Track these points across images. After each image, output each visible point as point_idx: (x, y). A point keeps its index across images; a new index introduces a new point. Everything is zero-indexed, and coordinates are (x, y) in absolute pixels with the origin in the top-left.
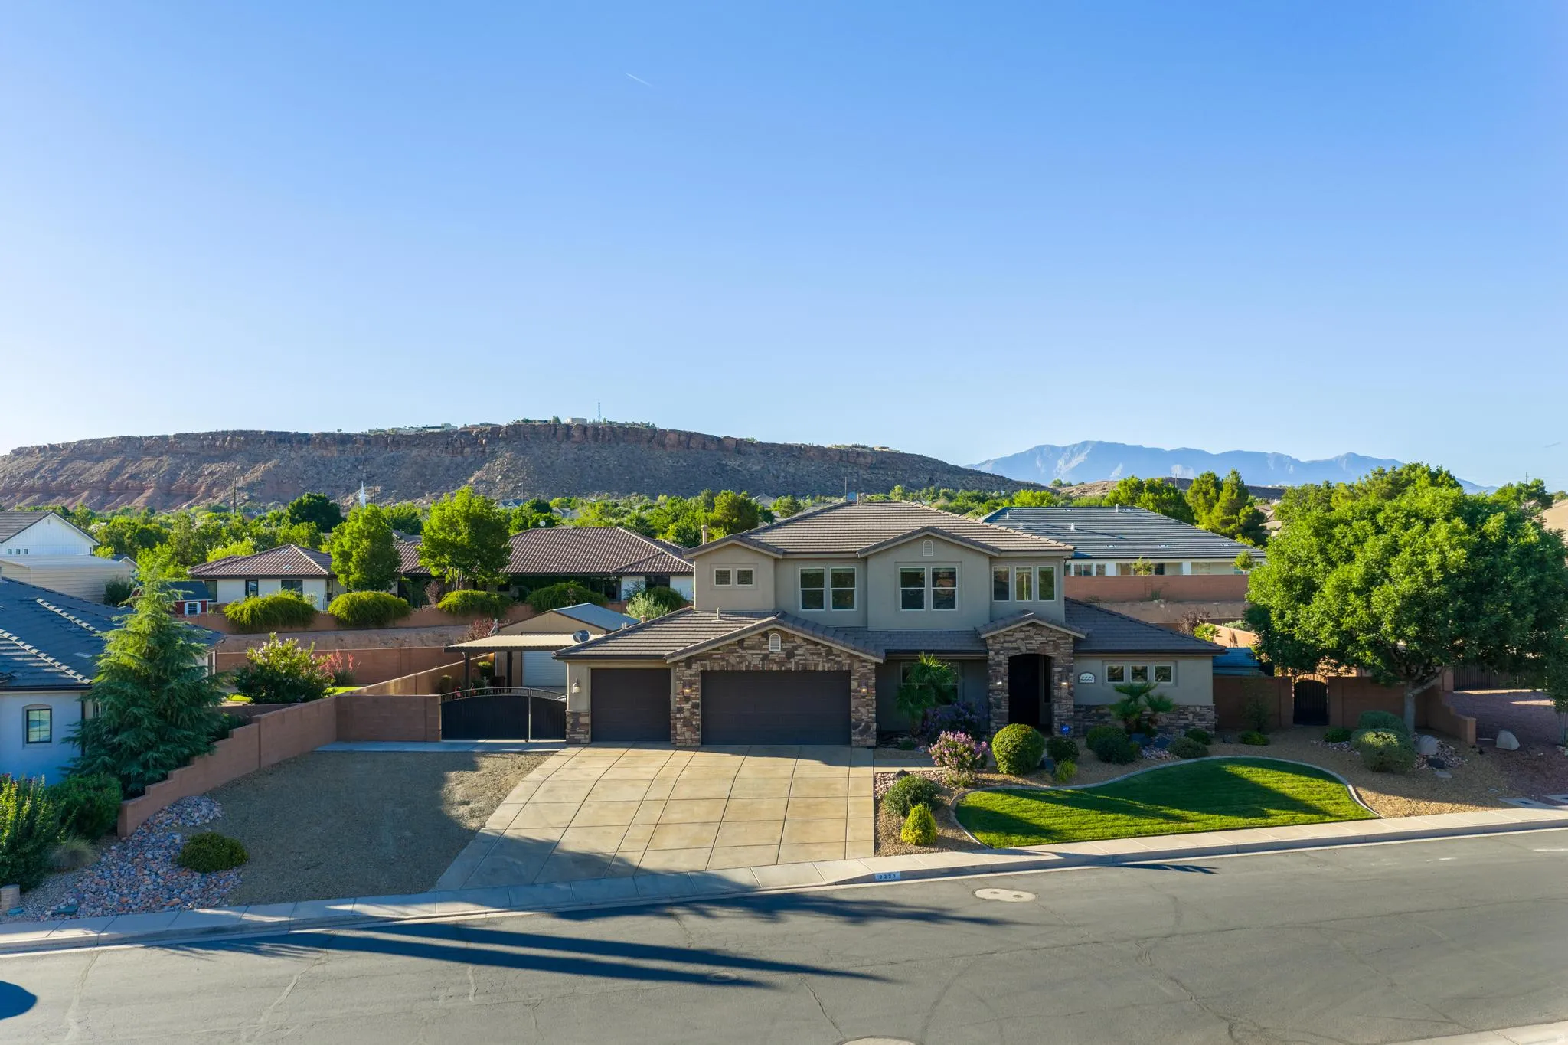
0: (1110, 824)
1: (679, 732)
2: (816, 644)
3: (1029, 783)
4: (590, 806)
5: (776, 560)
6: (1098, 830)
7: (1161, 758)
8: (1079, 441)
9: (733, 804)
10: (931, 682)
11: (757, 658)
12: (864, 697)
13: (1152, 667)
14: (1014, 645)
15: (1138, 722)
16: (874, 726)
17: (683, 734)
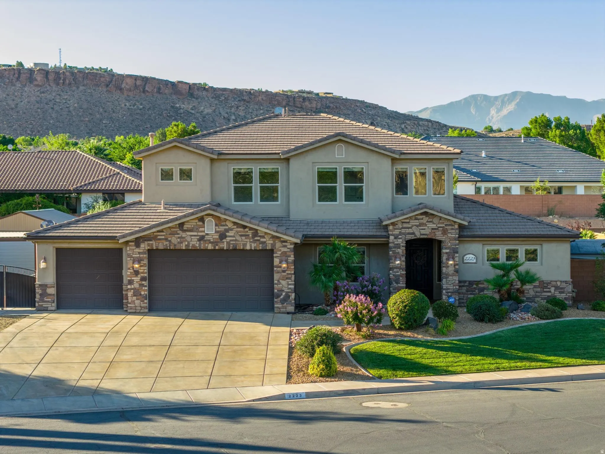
0: (477, 363)
1: (130, 301)
2: (245, 227)
3: (416, 335)
4: (57, 349)
5: (212, 160)
6: (466, 367)
7: (525, 319)
8: (509, 92)
9: (173, 350)
10: (339, 259)
11: (195, 239)
12: (284, 271)
13: (522, 250)
14: (410, 231)
15: (509, 292)
16: (293, 296)
17: (133, 302)
